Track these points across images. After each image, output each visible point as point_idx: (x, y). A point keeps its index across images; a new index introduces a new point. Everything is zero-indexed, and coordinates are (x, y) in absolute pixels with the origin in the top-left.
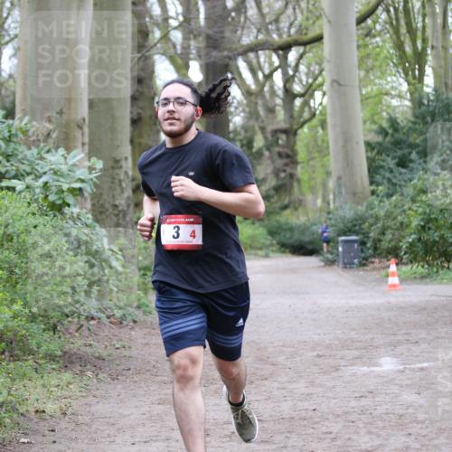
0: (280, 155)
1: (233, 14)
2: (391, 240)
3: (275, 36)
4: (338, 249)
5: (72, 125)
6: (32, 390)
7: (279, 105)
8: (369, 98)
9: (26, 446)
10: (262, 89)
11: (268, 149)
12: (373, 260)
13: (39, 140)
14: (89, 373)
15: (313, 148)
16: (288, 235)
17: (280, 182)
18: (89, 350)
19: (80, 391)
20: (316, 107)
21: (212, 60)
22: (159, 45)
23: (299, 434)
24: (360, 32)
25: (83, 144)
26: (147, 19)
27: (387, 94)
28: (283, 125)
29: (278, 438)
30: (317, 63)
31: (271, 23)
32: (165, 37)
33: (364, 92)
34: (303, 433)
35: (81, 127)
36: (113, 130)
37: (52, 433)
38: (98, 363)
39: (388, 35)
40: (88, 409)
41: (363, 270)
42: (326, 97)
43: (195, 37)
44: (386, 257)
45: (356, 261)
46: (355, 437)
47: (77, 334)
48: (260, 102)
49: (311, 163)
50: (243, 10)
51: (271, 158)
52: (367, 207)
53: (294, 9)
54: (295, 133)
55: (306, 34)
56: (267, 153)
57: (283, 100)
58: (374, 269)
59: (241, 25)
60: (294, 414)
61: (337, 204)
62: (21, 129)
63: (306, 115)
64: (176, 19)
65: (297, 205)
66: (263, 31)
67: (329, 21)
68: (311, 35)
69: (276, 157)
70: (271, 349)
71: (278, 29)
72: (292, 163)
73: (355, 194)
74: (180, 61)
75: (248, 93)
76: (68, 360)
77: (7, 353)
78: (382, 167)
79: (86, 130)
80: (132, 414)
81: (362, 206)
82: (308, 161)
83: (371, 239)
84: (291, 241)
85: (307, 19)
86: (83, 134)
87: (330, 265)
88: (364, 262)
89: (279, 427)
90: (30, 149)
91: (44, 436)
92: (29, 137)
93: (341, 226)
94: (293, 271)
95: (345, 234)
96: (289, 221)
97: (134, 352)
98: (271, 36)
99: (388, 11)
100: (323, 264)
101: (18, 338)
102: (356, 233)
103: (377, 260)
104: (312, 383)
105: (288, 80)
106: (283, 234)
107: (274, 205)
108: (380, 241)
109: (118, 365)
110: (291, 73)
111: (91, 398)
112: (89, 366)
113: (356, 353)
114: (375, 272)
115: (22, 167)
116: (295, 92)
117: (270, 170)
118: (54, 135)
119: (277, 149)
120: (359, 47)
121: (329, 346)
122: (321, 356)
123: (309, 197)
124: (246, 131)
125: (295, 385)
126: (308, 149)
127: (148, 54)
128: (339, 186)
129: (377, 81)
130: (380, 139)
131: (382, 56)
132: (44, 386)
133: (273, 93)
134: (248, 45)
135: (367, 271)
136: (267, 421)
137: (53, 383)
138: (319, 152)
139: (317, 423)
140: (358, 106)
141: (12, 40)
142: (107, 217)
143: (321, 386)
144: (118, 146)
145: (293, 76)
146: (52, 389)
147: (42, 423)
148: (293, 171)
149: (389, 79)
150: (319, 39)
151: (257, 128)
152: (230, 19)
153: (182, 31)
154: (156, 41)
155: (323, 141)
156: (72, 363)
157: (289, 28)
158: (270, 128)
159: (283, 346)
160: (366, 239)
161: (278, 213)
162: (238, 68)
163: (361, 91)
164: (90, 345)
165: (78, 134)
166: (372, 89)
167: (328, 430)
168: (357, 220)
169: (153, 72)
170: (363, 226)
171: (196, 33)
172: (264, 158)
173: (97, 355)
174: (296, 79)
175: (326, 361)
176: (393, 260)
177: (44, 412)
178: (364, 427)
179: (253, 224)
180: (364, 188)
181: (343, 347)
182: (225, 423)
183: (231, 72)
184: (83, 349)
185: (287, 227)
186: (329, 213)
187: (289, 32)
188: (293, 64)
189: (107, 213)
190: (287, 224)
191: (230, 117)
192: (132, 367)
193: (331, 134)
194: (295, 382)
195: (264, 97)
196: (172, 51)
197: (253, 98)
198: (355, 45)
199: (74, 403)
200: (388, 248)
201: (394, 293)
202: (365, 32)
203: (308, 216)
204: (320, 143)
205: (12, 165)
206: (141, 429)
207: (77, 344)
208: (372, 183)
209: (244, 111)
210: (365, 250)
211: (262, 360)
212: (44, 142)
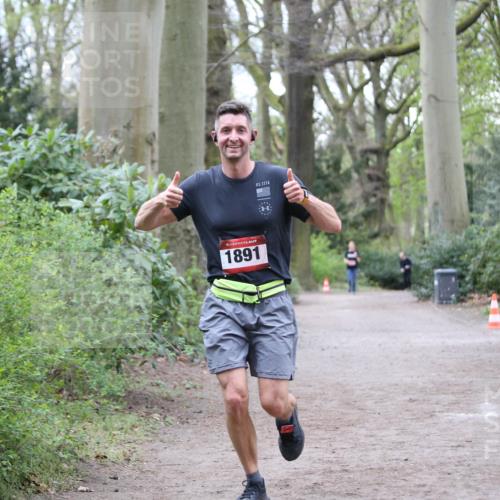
0: (370, 178)
1: (320, 20)
2: (493, 273)
3: (366, 46)
4: (433, 283)
5: (141, 140)
6: (92, 433)
7: (369, 122)
8: (470, 115)
9: (85, 495)
10: (351, 105)
11: (357, 171)
12: (472, 295)
13: (104, 157)
14: (156, 416)
15: (408, 170)
16: (378, 266)
17: (370, 209)
18: (156, 390)
19: (147, 435)
20: (411, 124)
21: (296, 71)
22: (237, 53)
23: (389, 487)
24: (461, 42)
25: (153, 162)
26: (225, 25)
27: (490, 111)
28: (374, 145)
29: (365, 490)
30: (412, 77)
31: (361, 31)
32: (245, 45)
33: (463, 109)
34: (394, 485)
35: (150, 143)
36: (186, 146)
37: (115, 481)
38: (166, 404)
39: (491, 47)
40: (154, 455)
41: (462, 307)
42: (422, 114)
43: (277, 45)
44: (487, 292)
45: (453, 296)
46: (451, 490)
47: (143, 372)
48: (348, 118)
49: (405, 187)
50: (331, 16)
51: (360, 181)
52: (466, 237)
53: (387, 16)
54: (387, 154)
55: (400, 43)
56: (355, 176)
57: (374, 117)
58: (473, 305)
59: (328, 32)
60: (384, 465)
61: (433, 232)
62: (84, 143)
63: (400, 134)
64: (257, 25)
65: (388, 234)
66: (353, 39)
67: (427, 30)
68: (405, 45)
69: (365, 179)
70: (358, 392)
71: (369, 38)
72: (384, 186)
73: (452, 222)
74: (260, 72)
75: (335, 108)
76: (133, 401)
77: (65, 392)
78: (484, 192)
79: (156, 146)
80: (203, 461)
81: (461, 235)
82: (401, 185)
83: (470, 273)
84: (381, 273)
85: (402, 26)
86: (153, 151)
87: (424, 300)
88: (462, 297)
89: (367, 478)
90: (94, 167)
91: (105, 484)
92: (93, 153)
93: (438, 257)
94: (384, 307)
95: (441, 266)
96: (380, 251)
97: (206, 394)
98: (361, 45)
99: (492, 20)
100: (416, 299)
101: (78, 376)
102: (454, 265)
103: (476, 296)
104: (403, 431)
105: (380, 95)
106: (372, 265)
107: (364, 233)
108: (480, 274)
109: (188, 407)
110: (383, 86)
111: (158, 443)
112: (155, 408)
113: (452, 398)
114: (475, 309)
115: (86, 186)
116: (388, 108)
117: (358, 193)
118: (120, 151)
119: (367, 171)
120: (458, 58)
121: (422, 390)
122: (414, 401)
123: (402, 225)
124: (332, 151)
125: (384, 433)
126: (401, 171)
127: (224, 63)
128: (436, 213)
129: (478, 97)
130: (481, 161)
131: (484, 68)
132: (106, 429)
133: (363, 109)
134: (336, 54)
135: (465, 307)
136: (353, 472)
137: (116, 425)
138: (413, 175)
139: (409, 474)
140: (458, 123)
141: (75, 45)
142: (178, 243)
143: (413, 433)
144: (191, 165)
145: (386, 90)
146: (115, 432)
147: (103, 470)
148: (384, 196)
149: (492, 95)
150: (415, 49)
151: (345, 148)
152: (316, 27)
153: (263, 39)
154: (234, 49)
155: (418, 163)
156: (137, 403)
157: (382, 37)
158: (359, 148)
159: (371, 389)
160: (464, 273)
161: (367, 242)
162: (324, 81)
163: (460, 108)
164: (158, 385)
165: (147, 150)
166: (473, 106)
167: (422, 483)
168: (455, 251)
169: (230, 84)
170: (461, 258)
171: (278, 40)
172: (352, 181)
173: (165, 395)
174: (389, 94)
175: (420, 406)
176: (495, 296)
177: (105, 457)
178: (462, 480)
179: (339, 253)
180: (463, 215)
181: (438, 390)
182: (306, 473)
183: (317, 85)
184: (150, 388)
185: (377, 258)
186: (424, 243)
187: (381, 40)
188: (386, 77)
189: (179, 239)
190: (377, 254)
191: (315, 135)
192: (203, 409)
193: (428, 155)
194: (384, 429)
195: (353, 114)
196: (252, 60)
197: (341, 114)
198: (455, 56)
199: (139, 448)
200: (488, 282)
201: (495, 332)
202: (466, 42)
203: (400, 245)
204: (414, 165)
205: (75, 184)
206: (213, 478)
207: (143, 383)
208: (471, 210)
209: (330, 128)
210: (464, 284)
211: (348, 404)
212: (109, 158)
